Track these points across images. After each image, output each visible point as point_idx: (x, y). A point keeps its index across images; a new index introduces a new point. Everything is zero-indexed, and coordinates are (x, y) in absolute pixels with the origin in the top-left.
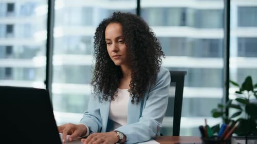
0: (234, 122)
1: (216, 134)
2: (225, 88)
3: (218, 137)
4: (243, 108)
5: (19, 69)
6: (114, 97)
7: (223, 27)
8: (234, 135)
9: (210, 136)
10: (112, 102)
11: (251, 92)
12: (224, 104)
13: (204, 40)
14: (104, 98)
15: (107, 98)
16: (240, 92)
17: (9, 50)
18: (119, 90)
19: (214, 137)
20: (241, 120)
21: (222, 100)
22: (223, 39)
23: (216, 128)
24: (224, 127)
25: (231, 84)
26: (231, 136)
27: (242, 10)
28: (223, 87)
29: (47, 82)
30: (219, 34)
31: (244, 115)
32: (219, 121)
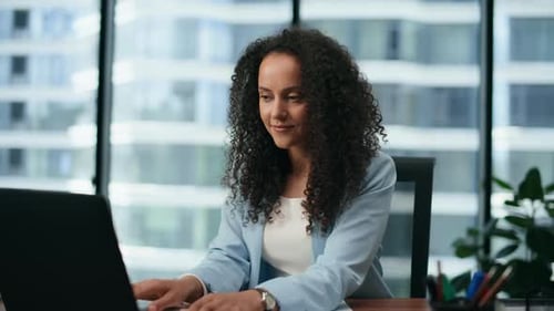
0: (502, 268)
1: (462, 294)
2: (482, 195)
3: (466, 300)
4: (522, 236)
5: (39, 152)
6: (273, 214)
7: (479, 63)
8: (501, 295)
9: (448, 298)
10: (268, 226)
11: (537, 203)
12: (481, 228)
13: (438, 90)
14: (250, 215)
15: (257, 218)
16: (514, 203)
17: (17, 111)
18: (283, 199)
19: (456, 300)
20: (517, 263)
21: (476, 218)
22: (479, 88)
23: (463, 280)
24: (479, 278)
25: (495, 186)
26: (494, 297)
27: (520, 26)
28: (477, 191)
29: (99, 180)
30: (470, 77)
31: (522, 253)
32: (469, 265)
